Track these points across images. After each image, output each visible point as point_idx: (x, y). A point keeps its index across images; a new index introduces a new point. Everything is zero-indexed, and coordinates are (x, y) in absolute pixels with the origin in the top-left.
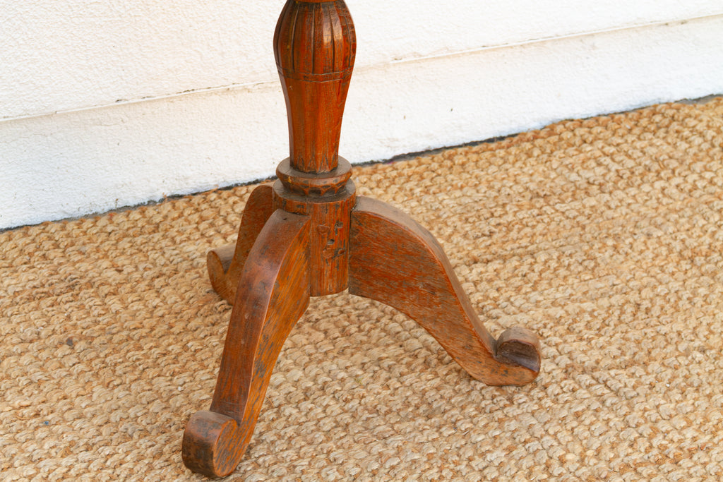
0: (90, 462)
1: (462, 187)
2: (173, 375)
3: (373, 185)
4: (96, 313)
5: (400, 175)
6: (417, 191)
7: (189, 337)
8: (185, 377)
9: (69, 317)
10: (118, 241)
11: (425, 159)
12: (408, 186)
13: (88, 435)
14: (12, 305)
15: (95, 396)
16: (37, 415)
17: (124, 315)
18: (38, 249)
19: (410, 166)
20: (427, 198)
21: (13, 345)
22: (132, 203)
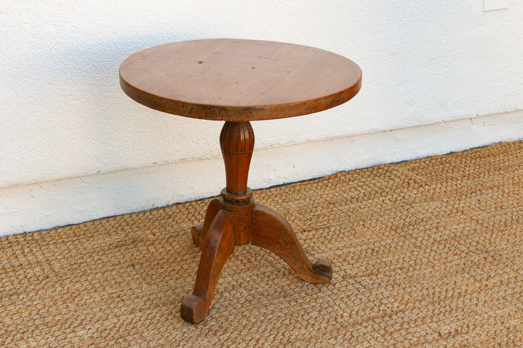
0: (141, 317)
1: (299, 200)
2: (177, 279)
3: (261, 198)
4: (144, 253)
5: (273, 194)
6: (280, 201)
7: (184, 263)
8: (182, 280)
9: (133, 255)
10: (153, 222)
11: (283, 188)
12: (276, 199)
13: (141, 305)
14: (109, 249)
15: (143, 288)
16: (119, 296)
17: (156, 254)
18: (120, 226)
19: (277, 191)
20: (284, 204)
21: (109, 267)
22: (160, 206)
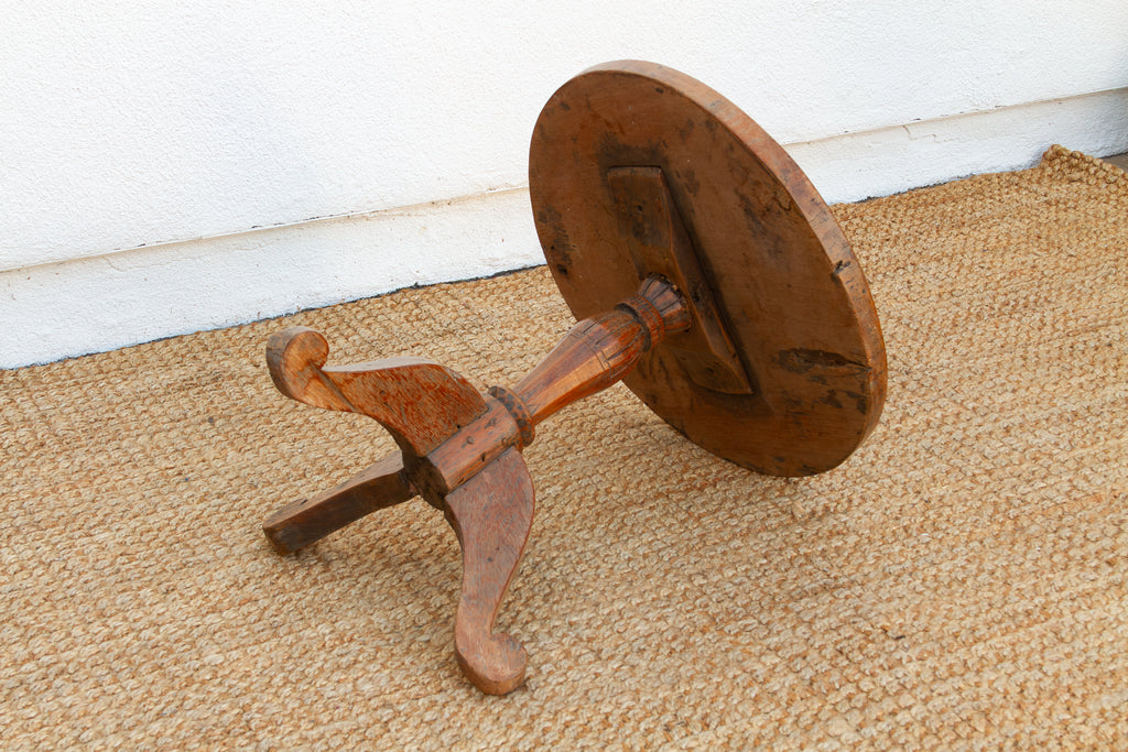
0: (220, 506)
1: (549, 294)
2: (294, 441)
3: (476, 295)
4: (234, 397)
5: (499, 287)
6: (511, 298)
7: (311, 413)
8: (305, 442)
9: (212, 402)
10: (257, 344)
11: (519, 275)
12: (504, 295)
13: (221, 487)
14: (165, 394)
15: (228, 458)
16: (180, 474)
17: (258, 398)
18: (189, 352)
19: (508, 280)
20: (519, 304)
21: (164, 423)
22: (271, 315)
